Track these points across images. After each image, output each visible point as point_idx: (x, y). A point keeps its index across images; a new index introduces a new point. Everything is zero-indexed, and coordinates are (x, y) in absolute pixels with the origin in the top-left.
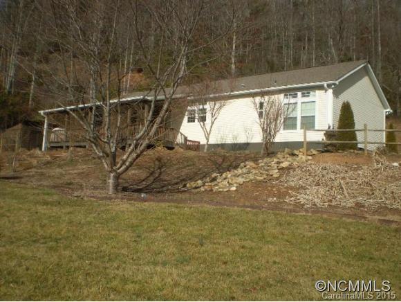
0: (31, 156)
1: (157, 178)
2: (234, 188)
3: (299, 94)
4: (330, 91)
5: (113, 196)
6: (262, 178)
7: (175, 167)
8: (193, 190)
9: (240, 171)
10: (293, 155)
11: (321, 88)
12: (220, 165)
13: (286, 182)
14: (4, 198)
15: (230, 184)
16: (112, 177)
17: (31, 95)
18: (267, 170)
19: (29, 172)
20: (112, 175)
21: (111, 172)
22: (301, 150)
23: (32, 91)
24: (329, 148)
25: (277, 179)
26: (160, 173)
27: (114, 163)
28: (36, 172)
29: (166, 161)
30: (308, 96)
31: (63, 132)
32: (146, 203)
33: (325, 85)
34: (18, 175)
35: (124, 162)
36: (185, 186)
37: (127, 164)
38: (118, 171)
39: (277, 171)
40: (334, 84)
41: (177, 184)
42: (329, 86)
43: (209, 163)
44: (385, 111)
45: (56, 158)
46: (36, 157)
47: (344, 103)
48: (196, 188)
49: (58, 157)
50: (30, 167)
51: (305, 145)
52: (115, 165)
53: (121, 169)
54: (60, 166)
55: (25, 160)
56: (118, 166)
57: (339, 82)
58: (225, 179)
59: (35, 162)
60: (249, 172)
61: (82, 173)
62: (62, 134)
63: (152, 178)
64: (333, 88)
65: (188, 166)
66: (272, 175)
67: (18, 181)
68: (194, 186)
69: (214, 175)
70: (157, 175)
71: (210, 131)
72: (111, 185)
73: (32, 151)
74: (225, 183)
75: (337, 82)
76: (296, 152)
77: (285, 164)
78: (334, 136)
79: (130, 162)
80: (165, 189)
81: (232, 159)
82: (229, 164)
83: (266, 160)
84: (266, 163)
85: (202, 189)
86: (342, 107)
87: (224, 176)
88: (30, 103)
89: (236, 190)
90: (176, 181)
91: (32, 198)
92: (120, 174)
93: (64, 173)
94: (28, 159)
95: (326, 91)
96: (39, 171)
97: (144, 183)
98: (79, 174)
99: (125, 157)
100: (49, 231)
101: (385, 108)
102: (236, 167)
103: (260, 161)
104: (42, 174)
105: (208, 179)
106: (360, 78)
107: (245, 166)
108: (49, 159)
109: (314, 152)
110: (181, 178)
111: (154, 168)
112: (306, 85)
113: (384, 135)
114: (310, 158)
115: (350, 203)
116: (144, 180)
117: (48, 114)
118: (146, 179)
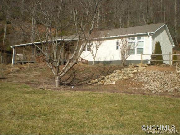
0: (9, 67)
1: (74, 78)
2: (114, 83)
3: (136, 38)
4: (151, 37)
5: (59, 88)
6: (126, 78)
7: (82, 73)
8: (95, 84)
9: (114, 74)
10: (136, 66)
11: (146, 35)
12: (103, 72)
13: (138, 80)
14: (5, 90)
15: (112, 81)
16: (57, 79)
17: (4, 39)
18: (127, 74)
19: (10, 75)
20: (57, 77)
21: (57, 76)
22: (140, 64)
23: (4, 37)
24: (153, 63)
25: (133, 78)
26: (75, 76)
27: (58, 71)
28: (14, 75)
29: (76, 70)
30: (140, 39)
31: (23, 56)
32: (77, 91)
33: (148, 34)
34: (5, 77)
35: (63, 71)
36: (90, 82)
37: (65, 72)
38: (61, 75)
39: (132, 74)
40: (153, 34)
41: (85, 81)
42: (150, 34)
43: (97, 71)
44: (172, 46)
45: (21, 68)
46: (11, 68)
47: (157, 42)
48: (96, 83)
49: (22, 68)
50: (9, 73)
51: (142, 62)
52: (59, 73)
53: (62, 74)
54: (24, 72)
55: (6, 69)
56: (61, 73)
57: (155, 33)
58: (108, 78)
59: (11, 70)
60: (119, 75)
61: (36, 76)
62: (22, 57)
63: (71, 78)
64: (152, 36)
65: (88, 72)
66: (130, 76)
67: (6, 80)
68: (94, 82)
69: (103, 76)
70: (74, 77)
71: (95, 55)
72: (57, 83)
73: (9, 65)
74: (109, 80)
75: (154, 33)
76: (138, 65)
77: (135, 71)
78: (155, 57)
79: (67, 71)
80: (80, 83)
81: (108, 69)
82: (107, 71)
83: (125, 69)
84: (125, 71)
85: (99, 83)
86: (156, 44)
87: (107, 77)
88: (4, 42)
89: (115, 84)
90: (84, 79)
91: (19, 90)
92: (61, 77)
93: (27, 76)
94: (8, 69)
95: (149, 37)
96: (15, 75)
97: (68, 80)
98: (35, 76)
99: (64, 69)
100: (38, 109)
101: (172, 45)
102: (112, 72)
103: (122, 69)
104: (17, 76)
105: (100, 79)
106: (162, 31)
107: (116, 72)
108: (18, 69)
109: (146, 65)
110: (86, 78)
111: (71, 73)
112: (140, 34)
113: (172, 57)
114: (145, 68)
115: (172, 90)
116: (68, 79)
117: (14, 47)
118: (69, 78)
